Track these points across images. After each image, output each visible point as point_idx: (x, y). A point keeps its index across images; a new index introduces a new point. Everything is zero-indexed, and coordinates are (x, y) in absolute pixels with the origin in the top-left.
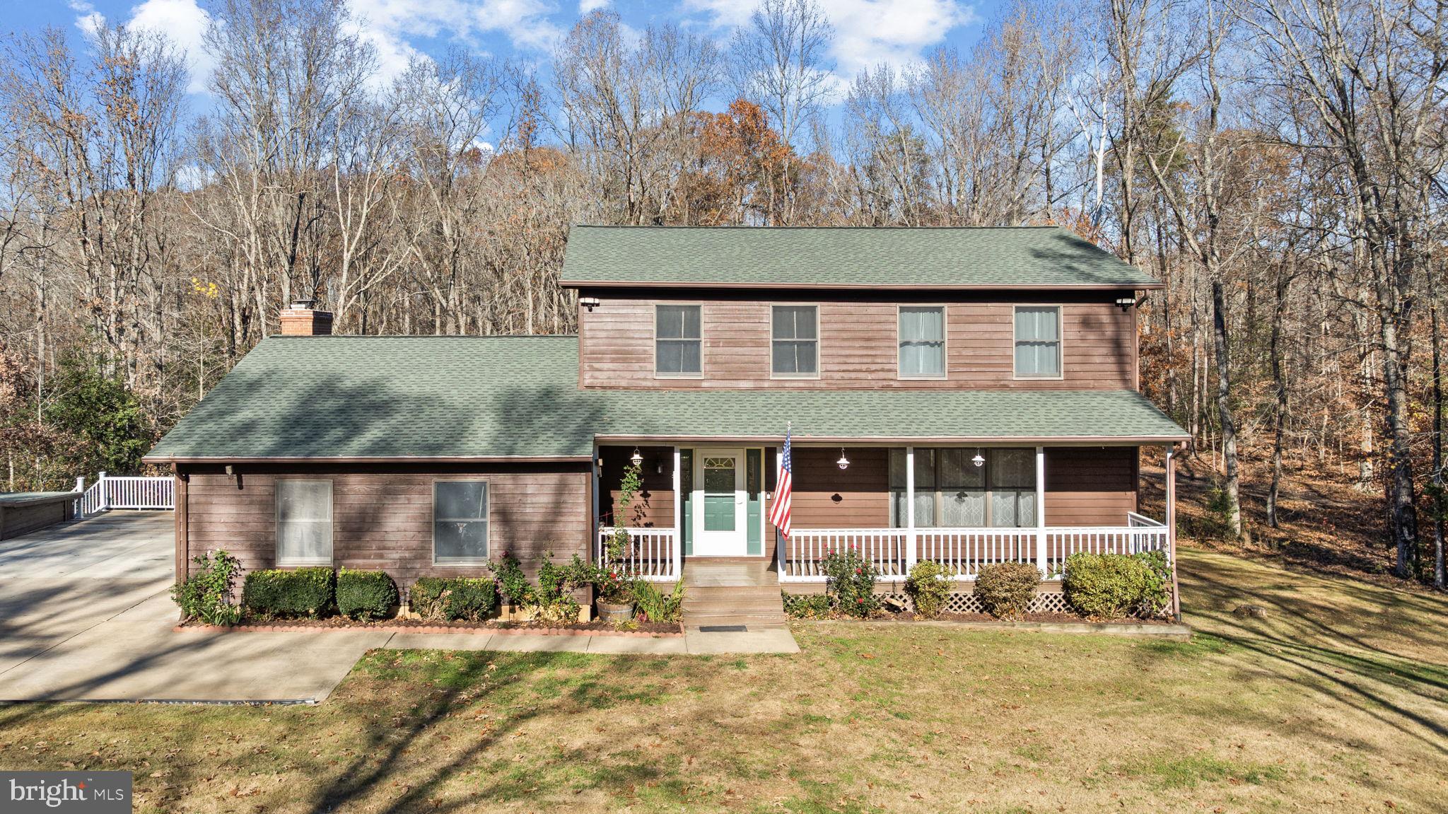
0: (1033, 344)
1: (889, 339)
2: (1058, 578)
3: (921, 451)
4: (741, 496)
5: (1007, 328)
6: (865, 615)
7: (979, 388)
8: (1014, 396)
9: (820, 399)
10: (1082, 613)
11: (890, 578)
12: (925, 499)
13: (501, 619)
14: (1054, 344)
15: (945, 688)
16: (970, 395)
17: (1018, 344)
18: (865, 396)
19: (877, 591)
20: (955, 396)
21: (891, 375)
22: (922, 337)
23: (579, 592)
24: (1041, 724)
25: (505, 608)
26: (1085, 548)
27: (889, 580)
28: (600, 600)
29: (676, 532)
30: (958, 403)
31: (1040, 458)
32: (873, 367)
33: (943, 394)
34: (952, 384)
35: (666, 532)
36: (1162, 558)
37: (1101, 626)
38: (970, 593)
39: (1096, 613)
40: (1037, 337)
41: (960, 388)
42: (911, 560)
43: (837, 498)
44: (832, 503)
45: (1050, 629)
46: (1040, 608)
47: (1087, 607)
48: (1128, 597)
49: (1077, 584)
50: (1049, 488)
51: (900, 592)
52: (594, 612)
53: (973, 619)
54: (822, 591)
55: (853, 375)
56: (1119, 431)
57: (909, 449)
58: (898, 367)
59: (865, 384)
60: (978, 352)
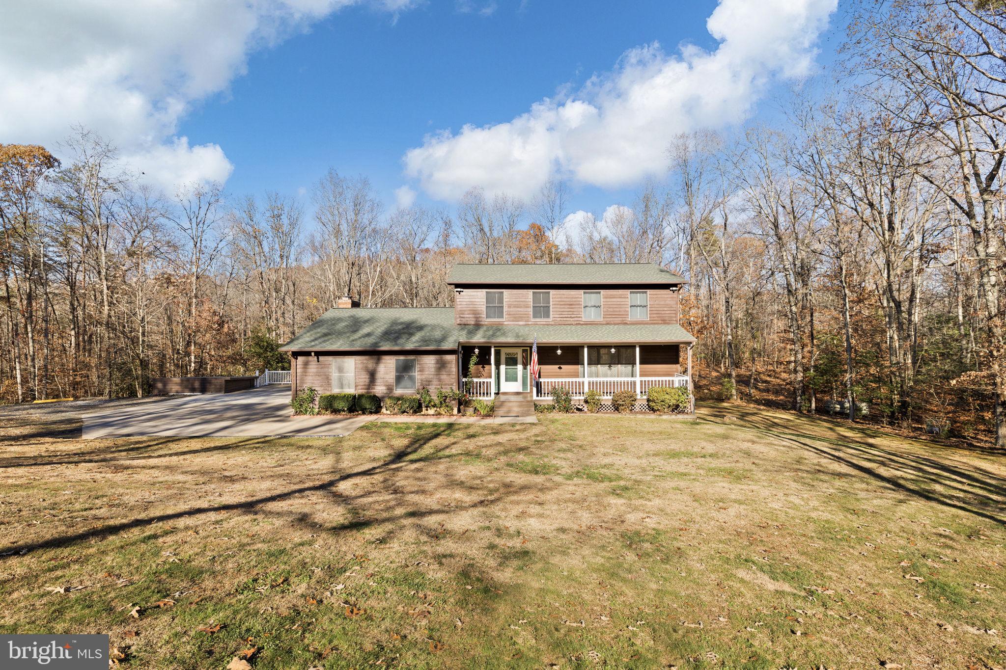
0: (637, 306)
1: (579, 304)
2: (645, 397)
3: (591, 347)
4: (520, 367)
5: (627, 300)
6: (567, 411)
7: (615, 324)
8: (629, 327)
9: (551, 328)
10: (653, 410)
11: (578, 398)
12: (593, 368)
13: (422, 413)
14: (645, 306)
15: (592, 432)
16: (611, 327)
17: (631, 306)
18: (569, 327)
19: (572, 403)
20: (605, 327)
21: (580, 319)
22: (593, 304)
23: (453, 402)
24: (627, 443)
25: (424, 409)
26: (655, 385)
27: (577, 399)
28: (462, 407)
29: (493, 380)
30: (606, 329)
31: (638, 349)
32: (573, 316)
33: (601, 326)
34: (604, 323)
35: (488, 380)
36: (686, 389)
37: (661, 415)
38: (610, 403)
39: (658, 410)
40: (639, 304)
41: (608, 324)
42: (586, 390)
43: (560, 368)
44: (558, 370)
45: (640, 416)
46: (637, 409)
47: (655, 408)
48: (671, 404)
49: (651, 398)
50: (641, 363)
51: (582, 403)
52: (459, 411)
53: (611, 413)
54: (551, 403)
55: (565, 319)
56: (668, 338)
57: (586, 346)
58: (583, 316)
59: (569, 323)
60: (615, 309)
